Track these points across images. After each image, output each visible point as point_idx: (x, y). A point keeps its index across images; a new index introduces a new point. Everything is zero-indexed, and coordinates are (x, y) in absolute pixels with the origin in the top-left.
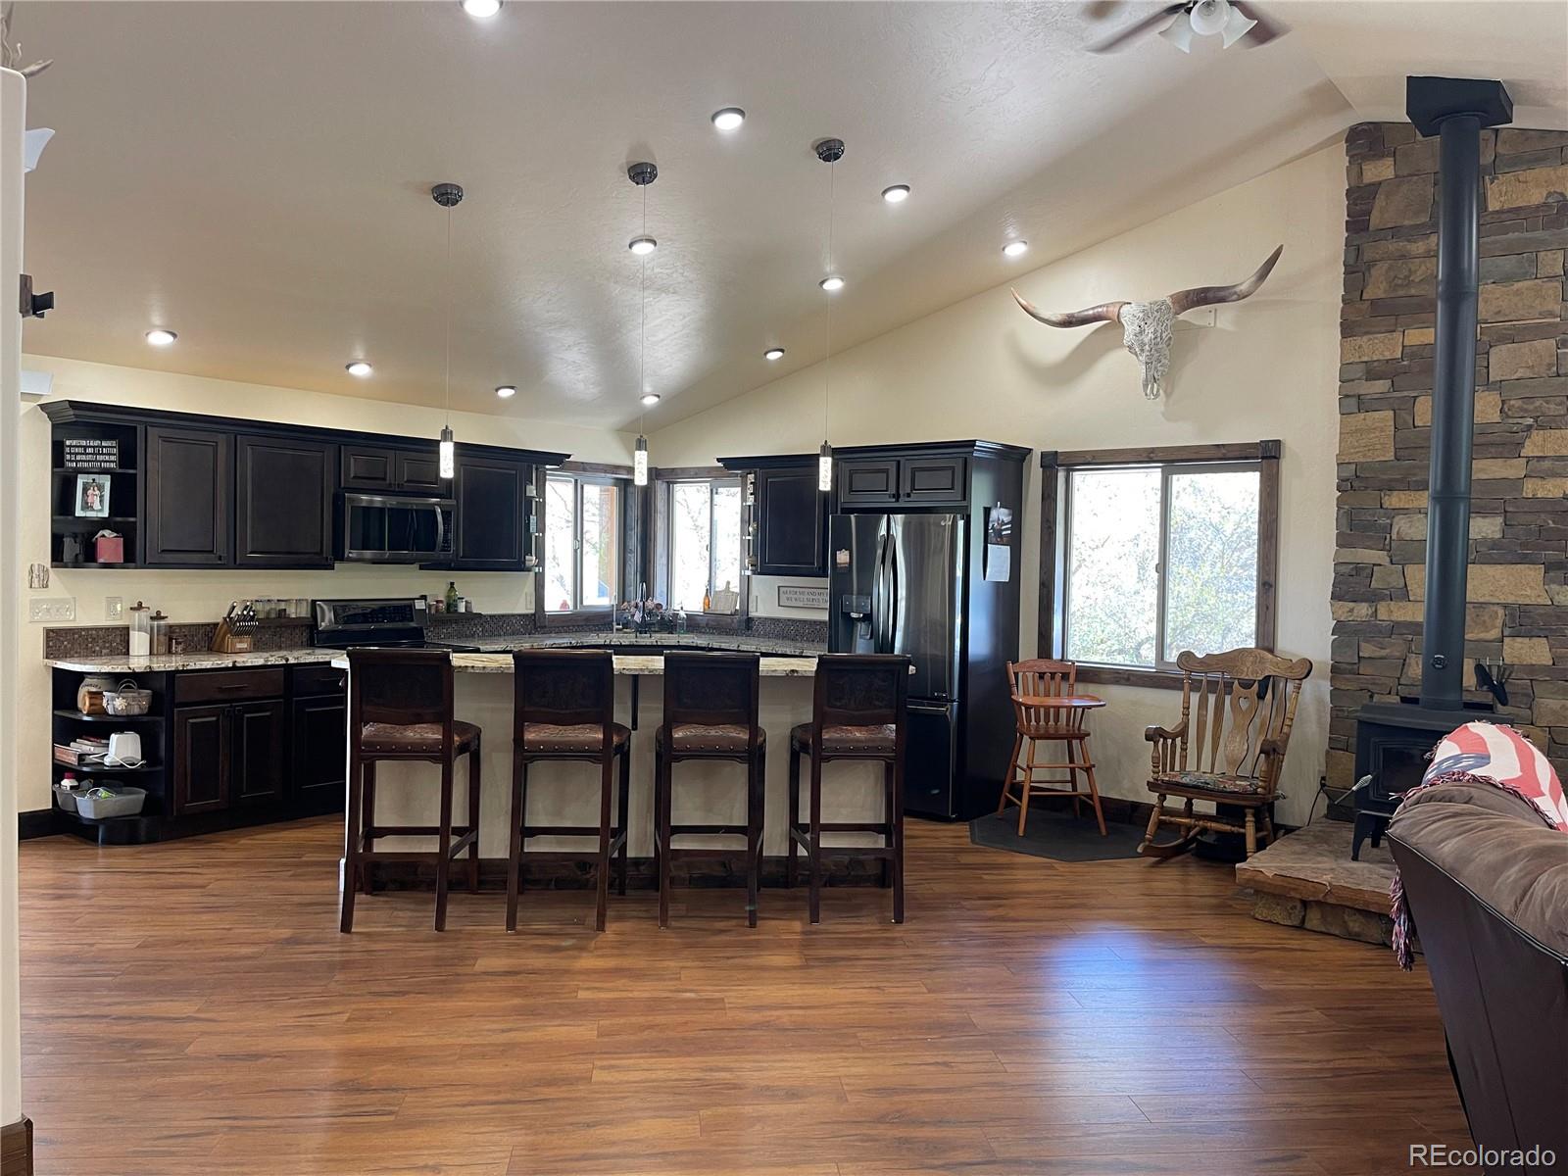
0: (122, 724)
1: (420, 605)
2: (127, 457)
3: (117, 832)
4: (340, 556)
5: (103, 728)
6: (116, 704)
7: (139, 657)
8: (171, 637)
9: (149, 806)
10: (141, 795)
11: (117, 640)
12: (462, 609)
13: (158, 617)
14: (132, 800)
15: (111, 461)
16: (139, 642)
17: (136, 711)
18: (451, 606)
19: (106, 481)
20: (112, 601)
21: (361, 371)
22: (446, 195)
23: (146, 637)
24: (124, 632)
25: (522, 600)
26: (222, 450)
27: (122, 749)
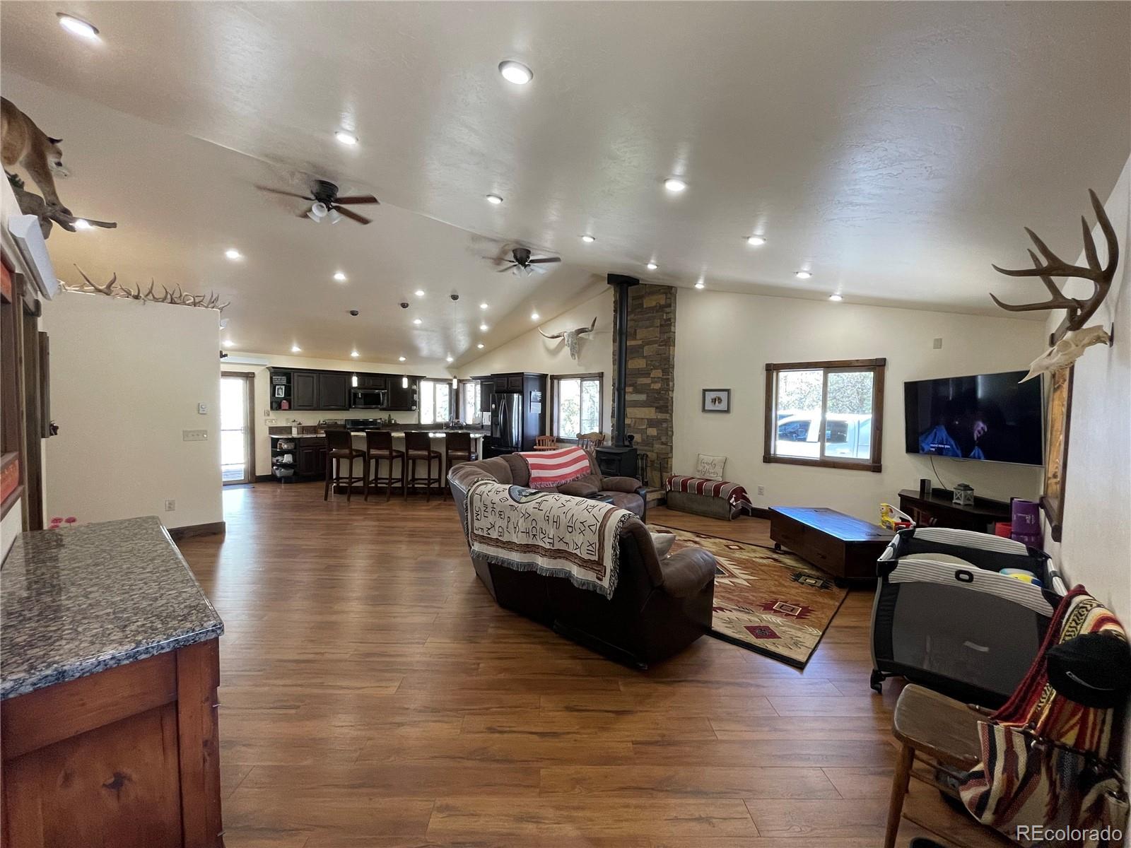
0: (287, 452)
1: (379, 421)
2: (289, 381)
3: (287, 480)
4: (350, 407)
5: (282, 453)
6: (285, 446)
7: (295, 434)
8: (304, 429)
9: (295, 473)
10: (293, 471)
11: (288, 430)
12: (393, 422)
13: (300, 424)
14: (291, 472)
15: (284, 382)
16: (294, 431)
17: (290, 448)
18: (390, 420)
19: (283, 387)
20: (287, 419)
21: (355, 354)
22: (354, 313)
23: (296, 429)
24: (290, 428)
25: (414, 419)
26: (315, 378)
27: (287, 458)
